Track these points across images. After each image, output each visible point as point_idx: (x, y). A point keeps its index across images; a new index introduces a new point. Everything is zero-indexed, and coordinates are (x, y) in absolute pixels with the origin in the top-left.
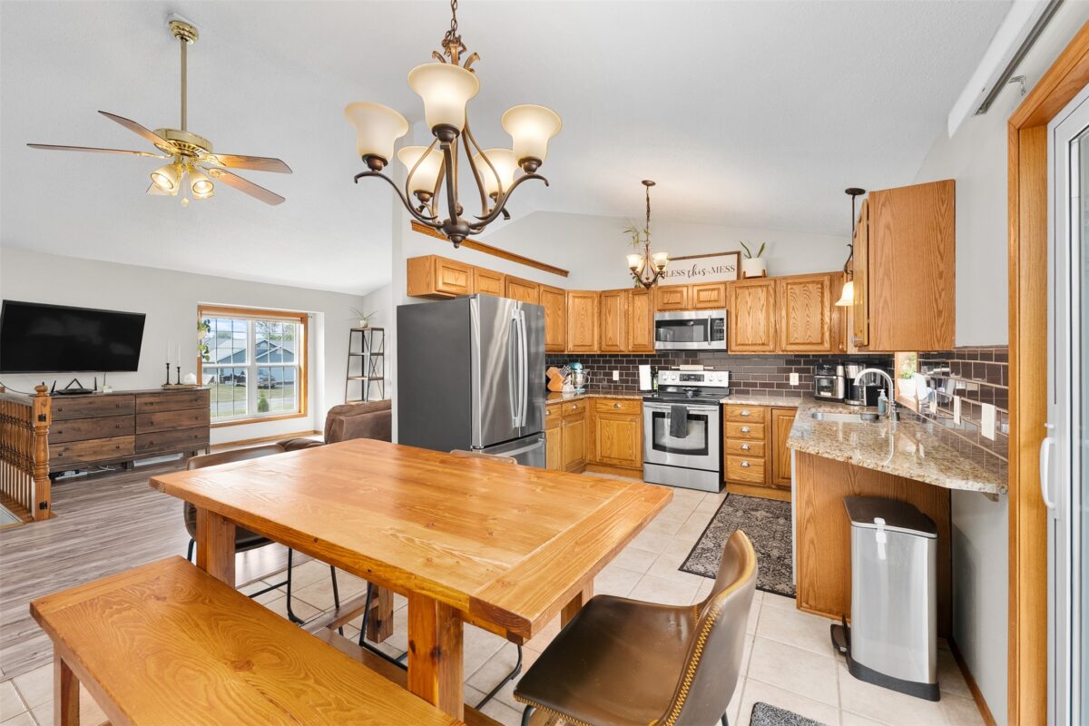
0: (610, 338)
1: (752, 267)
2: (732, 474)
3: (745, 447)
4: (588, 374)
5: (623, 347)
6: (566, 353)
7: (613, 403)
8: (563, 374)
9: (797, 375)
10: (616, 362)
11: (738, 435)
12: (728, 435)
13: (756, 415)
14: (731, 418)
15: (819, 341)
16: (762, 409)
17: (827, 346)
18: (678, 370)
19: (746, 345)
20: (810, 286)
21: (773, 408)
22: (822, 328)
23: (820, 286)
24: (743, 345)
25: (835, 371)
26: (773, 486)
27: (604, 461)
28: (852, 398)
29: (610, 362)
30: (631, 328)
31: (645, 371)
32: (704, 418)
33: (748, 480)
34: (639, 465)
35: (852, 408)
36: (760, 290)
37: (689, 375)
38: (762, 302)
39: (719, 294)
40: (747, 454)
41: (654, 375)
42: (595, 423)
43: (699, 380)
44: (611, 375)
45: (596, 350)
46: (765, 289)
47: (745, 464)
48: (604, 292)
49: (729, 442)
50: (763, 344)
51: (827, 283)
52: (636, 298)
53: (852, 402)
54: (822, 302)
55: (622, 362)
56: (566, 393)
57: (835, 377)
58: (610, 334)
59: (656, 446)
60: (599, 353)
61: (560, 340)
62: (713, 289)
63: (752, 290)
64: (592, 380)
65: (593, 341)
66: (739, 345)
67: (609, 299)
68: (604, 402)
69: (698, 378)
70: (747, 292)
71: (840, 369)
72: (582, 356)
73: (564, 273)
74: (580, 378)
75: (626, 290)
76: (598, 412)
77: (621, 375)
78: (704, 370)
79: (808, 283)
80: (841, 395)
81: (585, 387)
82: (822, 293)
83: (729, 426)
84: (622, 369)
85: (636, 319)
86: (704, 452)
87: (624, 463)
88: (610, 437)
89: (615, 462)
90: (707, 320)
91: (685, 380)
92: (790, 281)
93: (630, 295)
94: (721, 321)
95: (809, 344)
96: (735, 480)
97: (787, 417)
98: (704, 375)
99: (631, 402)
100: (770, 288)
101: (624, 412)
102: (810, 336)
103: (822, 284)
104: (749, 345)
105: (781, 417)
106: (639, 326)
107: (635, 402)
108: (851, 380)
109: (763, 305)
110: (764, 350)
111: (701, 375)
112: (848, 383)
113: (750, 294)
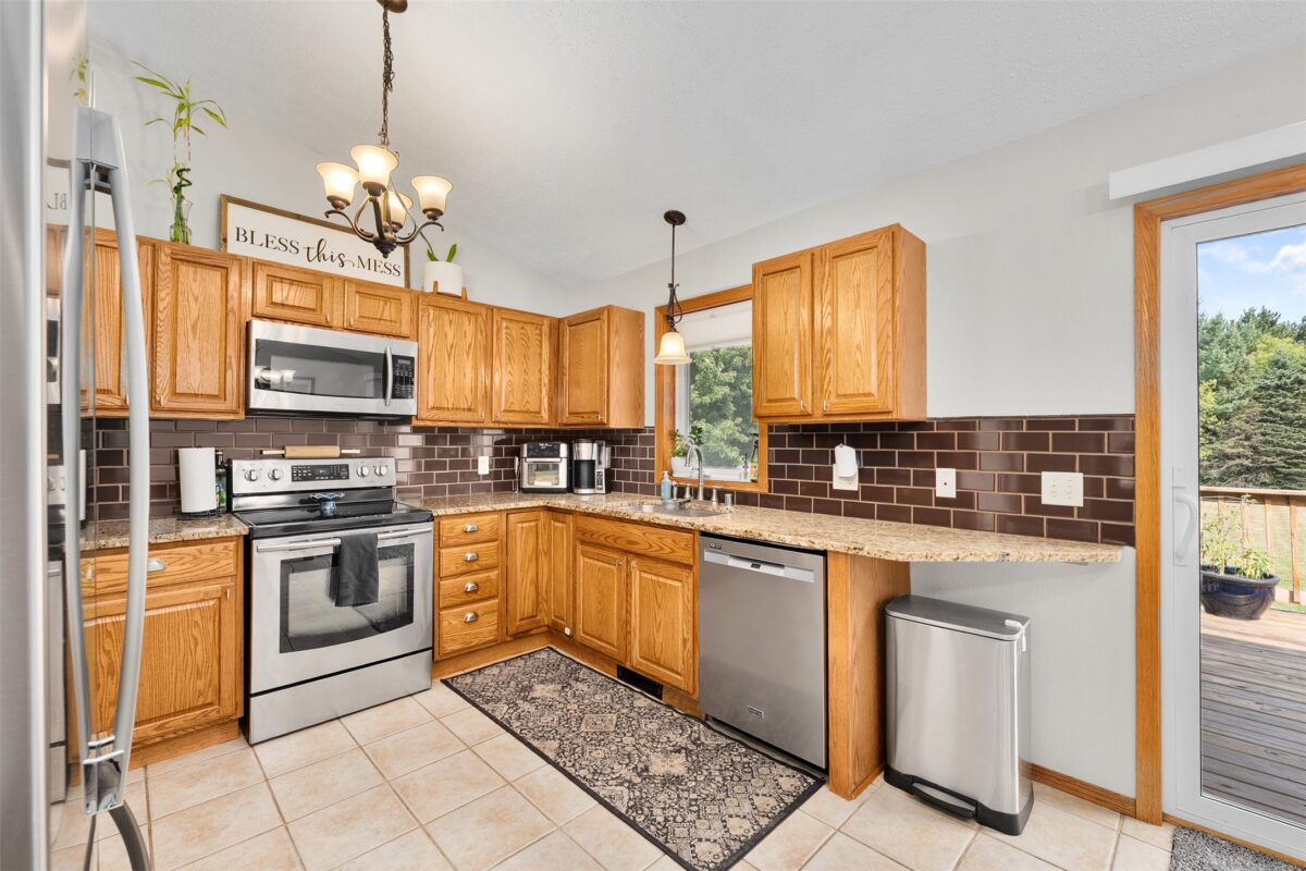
1: (446, 278)
2: (449, 644)
3: (470, 586)
9: (486, 459)
11: (464, 568)
12: (445, 573)
13: (487, 528)
14: (450, 542)
15: (537, 410)
16: (496, 516)
17: (545, 416)
19: (444, 409)
20: (528, 328)
21: (509, 512)
22: (540, 391)
23: (538, 331)
24: (438, 408)
25: (558, 451)
26: (509, 639)
28: (579, 486)
31: (198, 461)
32: (406, 552)
33: (476, 641)
34: (228, 708)
35: (583, 497)
36: (465, 319)
37: (313, 467)
38: (468, 341)
39: (399, 311)
40: (475, 596)
41: (225, 474)
43: (339, 477)
46: (472, 318)
47: (470, 616)
49: (447, 585)
50: (469, 410)
51: (545, 329)
52: (187, 269)
53: (582, 491)
54: (540, 355)
57: (558, 460)
59: (290, 642)
62: (386, 299)
63: (454, 316)
66: (432, 408)
69: (338, 472)
70: (446, 317)
71: (563, 448)
78: (342, 456)
79: (526, 323)
80: (563, 484)
82: (541, 343)
83: (448, 555)
85: (185, 327)
90: (386, 356)
91: (305, 479)
92: (506, 316)
93: (164, 258)
94: (408, 362)
95: (526, 412)
96: (454, 651)
97: (528, 524)
98: (347, 466)
99: (206, 548)
100: (480, 319)
101: (178, 578)
102: (527, 402)
103: (541, 330)
104: (448, 409)
105: (520, 525)
106: (194, 346)
107: (219, 547)
108: (579, 462)
109: (470, 345)
110: (470, 418)
111: (341, 466)
112: (574, 466)
113: (451, 322)
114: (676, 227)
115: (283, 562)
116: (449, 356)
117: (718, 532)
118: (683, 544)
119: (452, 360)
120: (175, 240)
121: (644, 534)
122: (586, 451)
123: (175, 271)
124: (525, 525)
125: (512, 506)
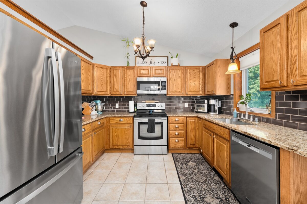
0: (116, 89)
1: (175, 62)
2: (172, 146)
3: (177, 134)
4: (104, 105)
5: (122, 93)
6: (93, 95)
7: (119, 119)
8: (91, 106)
9: (187, 104)
10: (117, 100)
11: (175, 129)
12: (170, 129)
13: (181, 120)
14: (172, 122)
15: (198, 91)
16: (183, 118)
17: (201, 93)
18: (145, 103)
19: (173, 92)
20: (195, 70)
21: (187, 117)
22: (199, 86)
23: (198, 71)
24: (172, 92)
26: (187, 148)
27: (114, 147)
28: (210, 112)
29: (114, 100)
30: (125, 84)
31: (131, 103)
32: (161, 123)
33: (178, 147)
34: (131, 147)
35: (211, 115)
36: (178, 71)
37: (150, 105)
38: (179, 75)
39: (163, 71)
40: (177, 136)
41: (135, 105)
42: (109, 129)
43: (154, 107)
44: (115, 105)
45: (108, 94)
46: (180, 70)
47: (177, 140)
48: (112, 67)
49: (171, 132)
50: (180, 92)
51: (201, 70)
52: (128, 70)
53: (211, 113)
54: (199, 76)
55: (120, 100)
56: (93, 115)
57: (204, 104)
58: (115, 86)
59: (140, 138)
60: (110, 95)
61: (90, 88)
62: (161, 69)
63: (176, 70)
64: (106, 108)
65: (107, 89)
66: (171, 92)
67: (115, 70)
68: (114, 118)
70: (174, 71)
71: (206, 101)
72: (101, 97)
73: (91, 57)
74: (100, 108)
75: (123, 67)
76: (110, 124)
77: (119, 105)
78: (155, 102)
79: (195, 69)
80: (206, 111)
81: (102, 111)
82: (199, 73)
83: (171, 125)
84: (120, 103)
85: (128, 80)
86: (161, 138)
87: (124, 147)
88: (117, 135)
89: (120, 147)
90: (160, 81)
91: (148, 107)
92: (189, 68)
93: (125, 69)
94: (165, 82)
95: (195, 92)
96: (173, 148)
97: (192, 121)
98: (155, 105)
99: (128, 118)
100: (182, 70)
101: (124, 123)
102: (195, 89)
103: (199, 70)
104: (174, 92)
105: (190, 121)
106: (129, 83)
107: (130, 118)
108: (211, 105)
109: (180, 76)
110: (179, 94)
111: (154, 105)
112: (209, 106)
113: (175, 72)
114: (234, 28)
115: (139, 122)
116: (174, 80)
117: (236, 130)
118: (226, 133)
119: (175, 81)
120: (127, 66)
121: (217, 127)
122: (212, 102)
123: (127, 71)
124: (191, 121)
125: (187, 115)
